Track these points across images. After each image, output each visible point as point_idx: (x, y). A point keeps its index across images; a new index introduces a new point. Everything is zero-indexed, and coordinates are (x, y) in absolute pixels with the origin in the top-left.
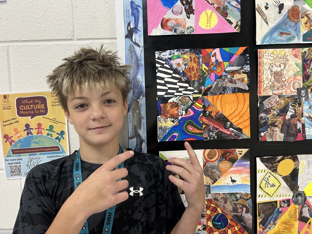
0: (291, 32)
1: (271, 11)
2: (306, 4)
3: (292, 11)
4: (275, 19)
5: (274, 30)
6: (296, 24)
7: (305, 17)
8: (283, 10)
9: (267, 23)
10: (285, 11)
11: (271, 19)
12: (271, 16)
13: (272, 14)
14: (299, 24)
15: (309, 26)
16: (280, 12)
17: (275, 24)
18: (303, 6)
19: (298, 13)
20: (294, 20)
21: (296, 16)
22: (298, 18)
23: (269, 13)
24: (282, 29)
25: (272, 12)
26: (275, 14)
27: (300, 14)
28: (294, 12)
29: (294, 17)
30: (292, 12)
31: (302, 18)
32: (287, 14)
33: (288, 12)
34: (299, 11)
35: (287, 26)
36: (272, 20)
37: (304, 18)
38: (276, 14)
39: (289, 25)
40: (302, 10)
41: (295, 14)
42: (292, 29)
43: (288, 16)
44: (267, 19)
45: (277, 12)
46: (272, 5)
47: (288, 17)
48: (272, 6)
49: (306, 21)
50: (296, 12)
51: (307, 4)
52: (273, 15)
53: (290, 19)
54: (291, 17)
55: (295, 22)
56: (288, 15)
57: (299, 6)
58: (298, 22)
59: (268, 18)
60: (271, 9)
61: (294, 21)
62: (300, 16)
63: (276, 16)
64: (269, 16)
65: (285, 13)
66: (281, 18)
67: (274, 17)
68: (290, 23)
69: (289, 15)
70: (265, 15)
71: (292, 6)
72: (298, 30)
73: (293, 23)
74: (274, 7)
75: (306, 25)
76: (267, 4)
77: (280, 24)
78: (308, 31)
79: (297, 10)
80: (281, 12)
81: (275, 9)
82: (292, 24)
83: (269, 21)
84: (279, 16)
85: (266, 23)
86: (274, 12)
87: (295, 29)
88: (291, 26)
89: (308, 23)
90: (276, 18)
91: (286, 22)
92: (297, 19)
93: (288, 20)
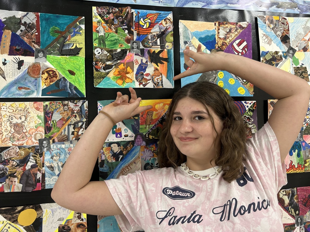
0: (30, 87)
1: (9, 66)
2: (47, 61)
3: (33, 67)
4: (14, 75)
5: (13, 84)
6: (36, 79)
7: (45, 73)
8: (23, 66)
9: (4, 78)
10: (24, 68)
11: (9, 74)
12: (9, 72)
13: (10, 70)
14: (40, 80)
15: (49, 82)
16: (19, 68)
17: (14, 79)
18: (44, 63)
19: (39, 69)
20: (35, 76)
21: (37, 72)
22: (39, 74)
23: (7, 69)
24: (21, 84)
25: (10, 68)
26: (14, 70)
27: (41, 71)
28: (35, 69)
29: (34, 73)
30: (32, 69)
31: (42, 74)
32: (27, 70)
33: (29, 68)
34: (40, 67)
35: (27, 81)
36: (10, 75)
37: (44, 74)
38: (15, 70)
39: (29, 81)
40: (43, 67)
41: (35, 70)
42: (32, 84)
43: (28, 72)
44: (4, 74)
45: (15, 68)
46: (11, 62)
47: (27, 73)
48: (11, 63)
49: (46, 77)
50: (37, 68)
51: (49, 62)
52: (12, 70)
53: (30, 74)
54: (31, 73)
55: (35, 77)
56: (28, 71)
57: (41, 63)
58: (38, 77)
59: (5, 73)
60: (9, 65)
61: (34, 77)
62: (41, 73)
63: (15, 71)
64: (7, 72)
65: (25, 69)
66: (19, 74)
67: (12, 72)
68: (30, 79)
69: (30, 71)
70: (2, 70)
71: (33, 63)
72: (37, 85)
73: (33, 78)
74: (13, 63)
75: (46, 81)
76: (5, 60)
77: (19, 79)
78: (48, 86)
79: (38, 67)
80: (21, 68)
81: (14, 65)
82: (31, 79)
83: (7, 76)
84: (18, 72)
85: (3, 77)
86: (12, 67)
87: (34, 84)
88: (31, 81)
89: (48, 79)
90: (15, 74)
91: (25, 77)
92: (37, 75)
93: (27, 76)
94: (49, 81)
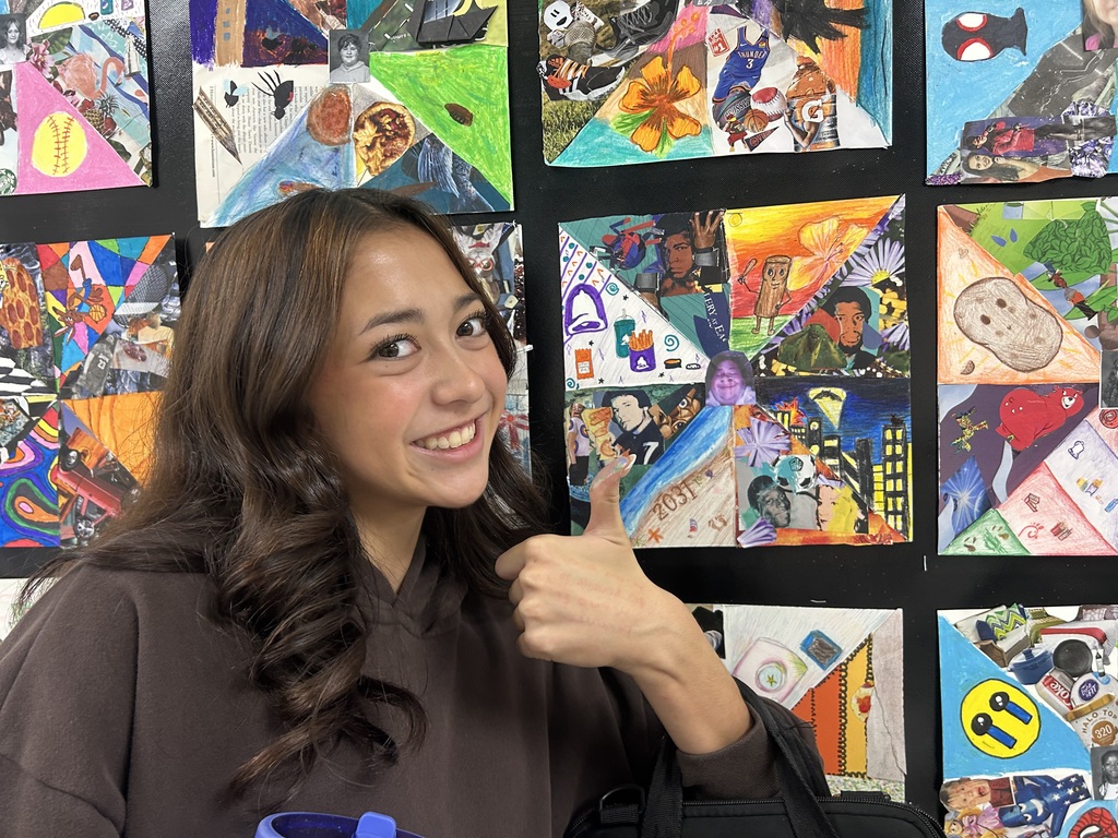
0: (317, 181)
1: (246, 109)
2: (372, 78)
3: (324, 106)
4: (263, 138)
5: (263, 174)
6: (337, 151)
7: (367, 124)
8: (293, 103)
9: (234, 153)
10: (297, 110)
11: (247, 136)
12: (247, 128)
13: (251, 121)
14: (348, 152)
15: (381, 158)
16: (279, 114)
17: (264, 156)
18: (363, 85)
19: (345, 112)
20: (331, 139)
21: (338, 122)
22: (346, 130)
23: (241, 118)
24: (288, 171)
25: (251, 114)
26: (262, 121)
27: (352, 116)
28: (330, 110)
29: (329, 127)
30: (322, 111)
31: (356, 130)
32: (305, 119)
33: (311, 108)
34: (349, 103)
35: (306, 159)
36: (252, 140)
37: (363, 127)
38: (267, 120)
39: (312, 157)
40: (359, 100)
41: (333, 116)
42: (322, 169)
43: (309, 125)
44: (232, 139)
45: (268, 113)
46: (251, 91)
47: (308, 129)
48: (251, 94)
49: (371, 139)
50: (339, 107)
51: (377, 78)
52: (256, 123)
53: (317, 134)
54: (319, 129)
55: (334, 144)
56: (309, 120)
57: (350, 86)
58: (344, 143)
59: (235, 134)
60: (246, 104)
61: (329, 143)
62: (352, 123)
63: (268, 126)
64: (241, 129)
65: (299, 117)
66: (285, 132)
67: (257, 129)
68: (316, 151)
69: (314, 120)
70: (225, 124)
71: (324, 90)
72: (342, 171)
73: (326, 147)
74: (259, 97)
75: (371, 155)
76: (233, 86)
77: (281, 154)
78: (376, 174)
79: (342, 101)
80: (284, 113)
81: (262, 104)
82: (321, 152)
83: (242, 147)
84: (278, 126)
85: (230, 151)
86: (257, 111)
87: (331, 168)
88: (319, 160)
89: (378, 145)
90: (266, 135)
91: (301, 145)
92: (341, 133)
93: (308, 139)
94: (380, 155)
